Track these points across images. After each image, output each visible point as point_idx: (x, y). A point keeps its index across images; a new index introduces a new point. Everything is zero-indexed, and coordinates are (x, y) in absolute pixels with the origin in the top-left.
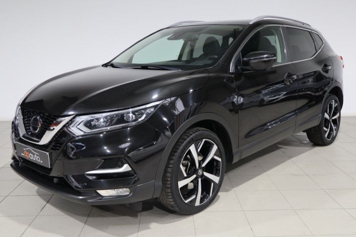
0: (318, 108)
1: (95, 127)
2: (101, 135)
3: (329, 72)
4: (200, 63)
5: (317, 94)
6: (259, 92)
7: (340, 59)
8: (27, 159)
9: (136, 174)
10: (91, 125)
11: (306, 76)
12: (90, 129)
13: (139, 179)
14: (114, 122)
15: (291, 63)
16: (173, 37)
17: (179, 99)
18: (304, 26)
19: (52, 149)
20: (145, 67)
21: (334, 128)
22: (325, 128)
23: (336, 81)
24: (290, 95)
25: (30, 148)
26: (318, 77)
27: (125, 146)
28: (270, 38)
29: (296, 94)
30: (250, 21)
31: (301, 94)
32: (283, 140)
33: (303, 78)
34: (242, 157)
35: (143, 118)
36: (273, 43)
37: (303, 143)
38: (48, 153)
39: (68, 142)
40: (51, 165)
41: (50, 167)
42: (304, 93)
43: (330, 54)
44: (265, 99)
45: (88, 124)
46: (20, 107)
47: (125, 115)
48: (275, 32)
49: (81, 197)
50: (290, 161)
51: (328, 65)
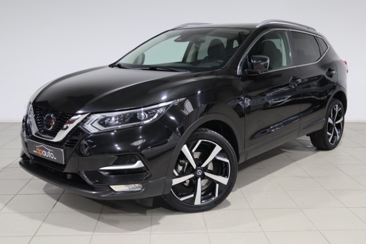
0: (322, 113)
1: (108, 125)
2: (113, 134)
3: (334, 76)
4: (208, 65)
5: (322, 98)
6: (263, 95)
7: (345, 63)
8: (40, 156)
9: (148, 170)
10: (104, 123)
11: (311, 80)
12: (103, 126)
13: (151, 176)
14: (127, 120)
15: (295, 67)
16: (180, 39)
17: (188, 100)
18: (310, 30)
19: (66, 146)
20: (153, 68)
21: (337, 132)
22: (328, 133)
23: (341, 86)
24: (294, 99)
25: (43, 145)
26: (323, 81)
27: (138, 143)
28: (275, 41)
29: (301, 98)
30: (257, 25)
31: (306, 98)
32: (285, 144)
33: (308, 82)
34: (248, 159)
35: (155, 117)
36: (278, 47)
37: (308, 148)
38: (62, 150)
39: (82, 140)
40: (65, 161)
41: (64, 163)
42: (309, 97)
43: (335, 59)
44: (270, 102)
45: (102, 122)
46: (31, 105)
47: (138, 114)
48: (280, 36)
49: (94, 193)
50: (294, 164)
51: (332, 69)
